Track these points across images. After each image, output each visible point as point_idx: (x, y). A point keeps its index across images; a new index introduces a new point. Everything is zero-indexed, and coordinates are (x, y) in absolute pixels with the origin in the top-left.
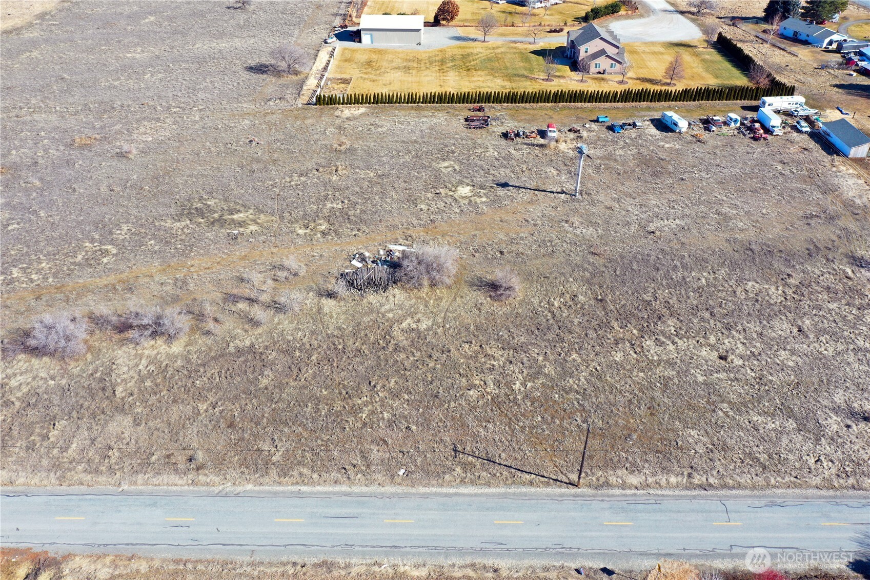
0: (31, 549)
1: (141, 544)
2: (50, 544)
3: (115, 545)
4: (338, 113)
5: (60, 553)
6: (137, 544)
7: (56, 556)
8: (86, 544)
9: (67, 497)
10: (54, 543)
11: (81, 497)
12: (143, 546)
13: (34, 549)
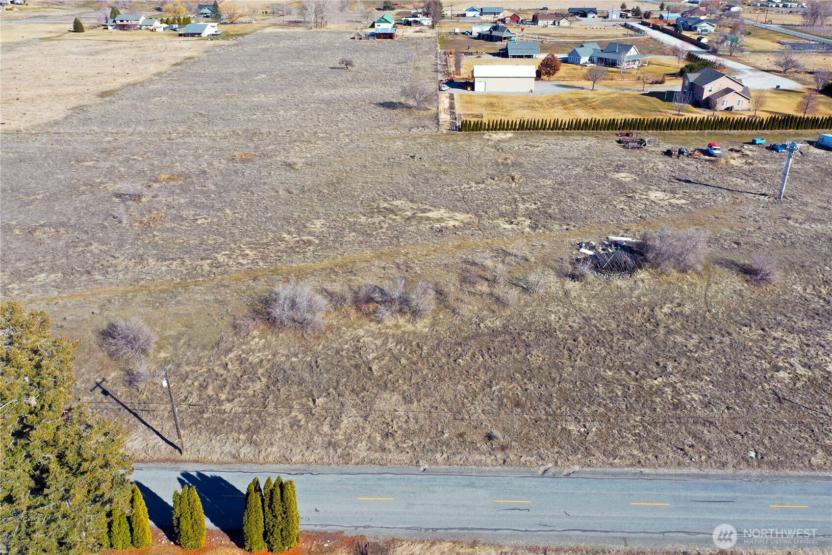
0: (343, 532)
1: (479, 529)
2: (364, 527)
3: (446, 529)
4: (486, 137)
5: (381, 538)
6: (473, 529)
7: (378, 541)
8: (408, 528)
9: (362, 476)
10: (369, 527)
11: (379, 476)
12: (482, 532)
13: (346, 534)
